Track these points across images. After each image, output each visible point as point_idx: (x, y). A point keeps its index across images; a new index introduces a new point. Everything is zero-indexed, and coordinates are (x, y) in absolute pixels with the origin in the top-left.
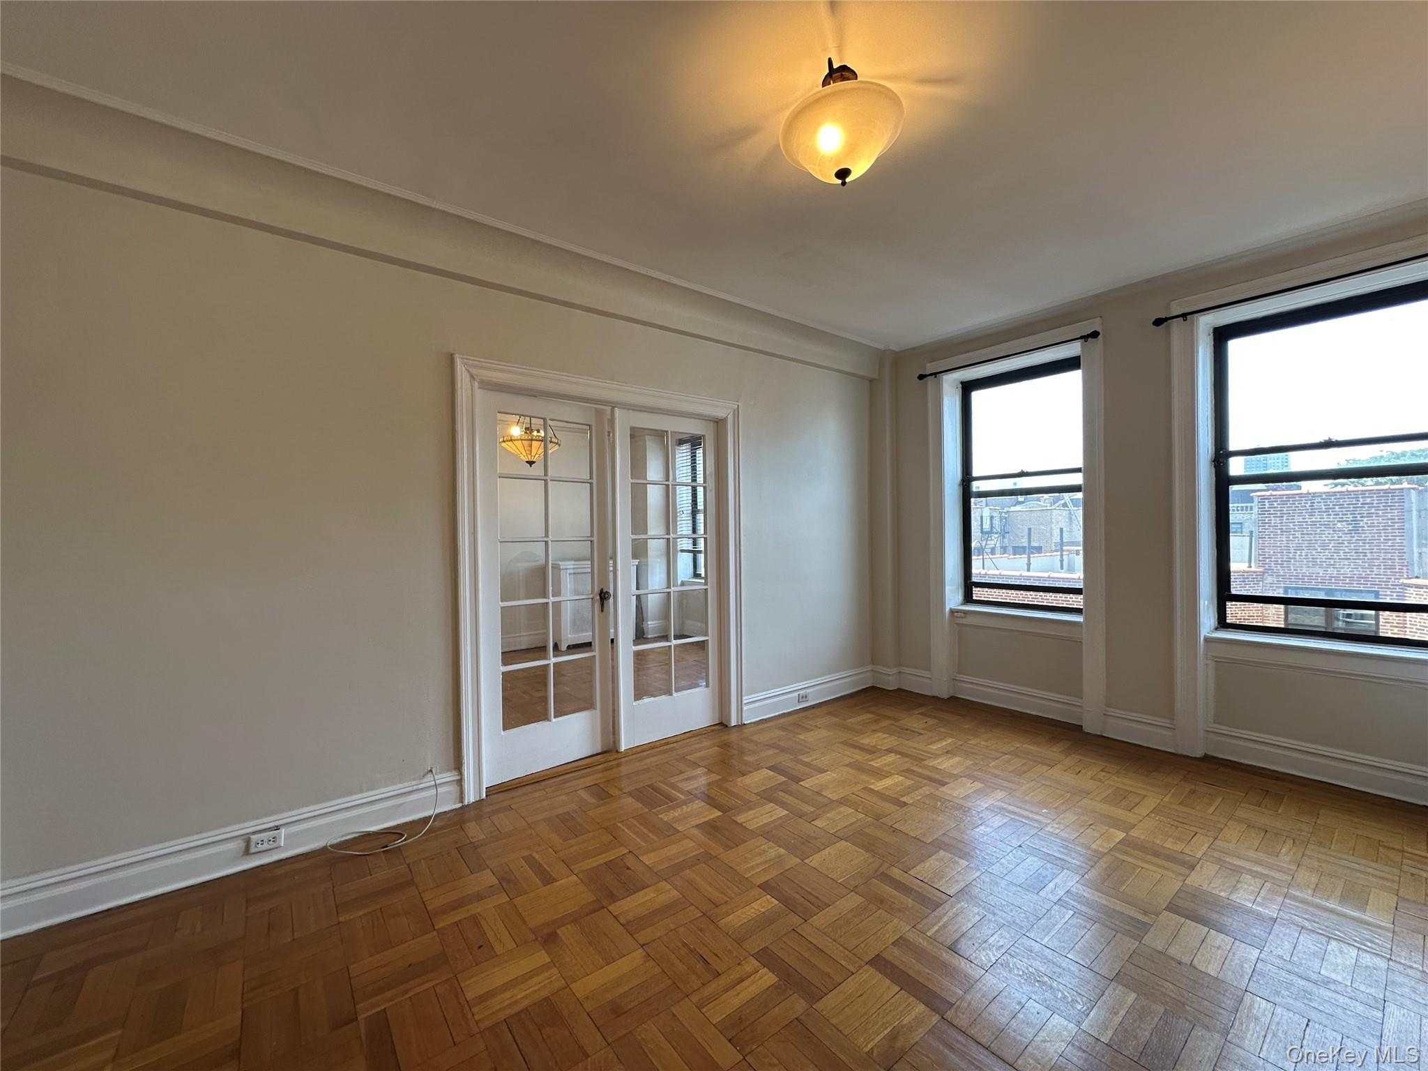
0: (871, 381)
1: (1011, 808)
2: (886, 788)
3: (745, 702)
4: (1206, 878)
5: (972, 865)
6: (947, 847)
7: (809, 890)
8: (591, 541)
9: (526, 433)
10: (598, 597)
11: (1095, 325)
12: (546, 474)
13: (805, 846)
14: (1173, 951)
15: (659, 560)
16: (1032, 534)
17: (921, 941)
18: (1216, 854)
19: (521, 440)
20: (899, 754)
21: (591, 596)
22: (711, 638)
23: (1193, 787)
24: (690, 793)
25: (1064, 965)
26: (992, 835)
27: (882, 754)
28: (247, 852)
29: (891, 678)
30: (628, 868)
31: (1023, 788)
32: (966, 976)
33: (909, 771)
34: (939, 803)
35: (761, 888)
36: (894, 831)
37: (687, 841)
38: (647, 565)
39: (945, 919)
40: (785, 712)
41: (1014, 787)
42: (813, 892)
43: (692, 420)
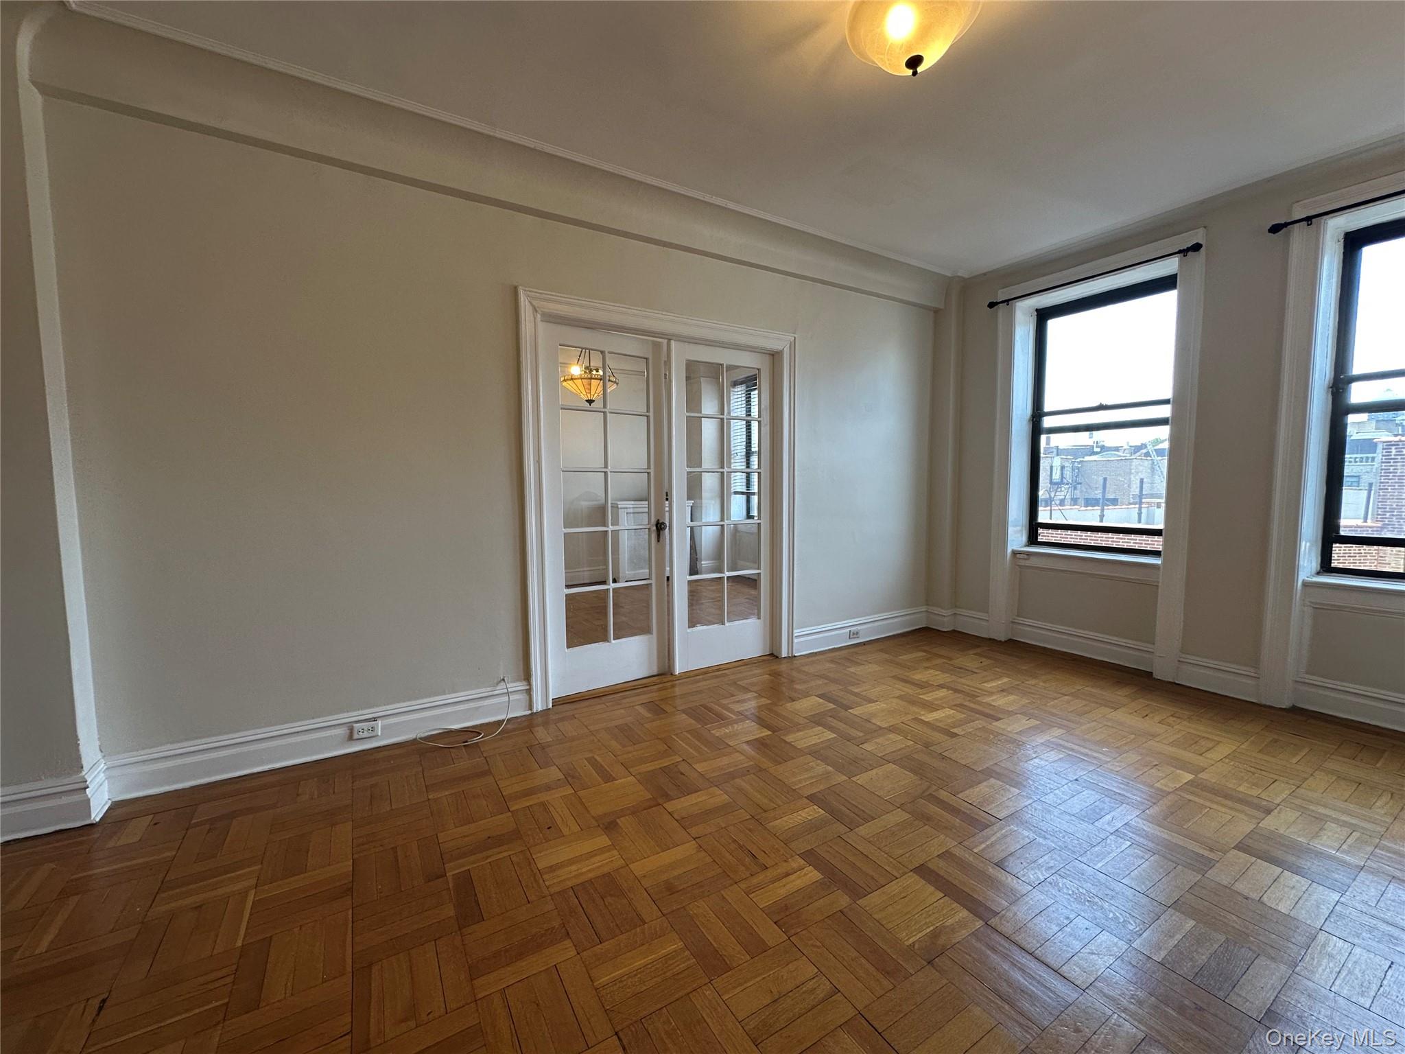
0: (936, 311)
1: (1069, 745)
2: (937, 720)
3: (796, 635)
4: (1283, 822)
5: (1023, 793)
6: (998, 776)
7: (856, 804)
8: (648, 473)
9: (585, 372)
10: (654, 528)
11: (1198, 237)
12: (605, 406)
13: (853, 766)
14: (1241, 887)
15: (713, 502)
16: (1108, 485)
17: (967, 856)
18: (1298, 802)
19: (581, 379)
20: (952, 690)
21: (648, 527)
22: (764, 572)
23: (1276, 737)
24: (740, 713)
25: (1117, 889)
26: (1047, 768)
27: (934, 689)
28: (351, 738)
29: (945, 619)
30: (682, 774)
31: (1083, 727)
32: (1012, 890)
33: (961, 705)
34: (992, 736)
35: (808, 799)
36: (943, 758)
37: (737, 754)
38: (701, 507)
39: (993, 839)
40: (836, 647)
41: (1073, 726)
42: (860, 806)
43: (748, 353)
